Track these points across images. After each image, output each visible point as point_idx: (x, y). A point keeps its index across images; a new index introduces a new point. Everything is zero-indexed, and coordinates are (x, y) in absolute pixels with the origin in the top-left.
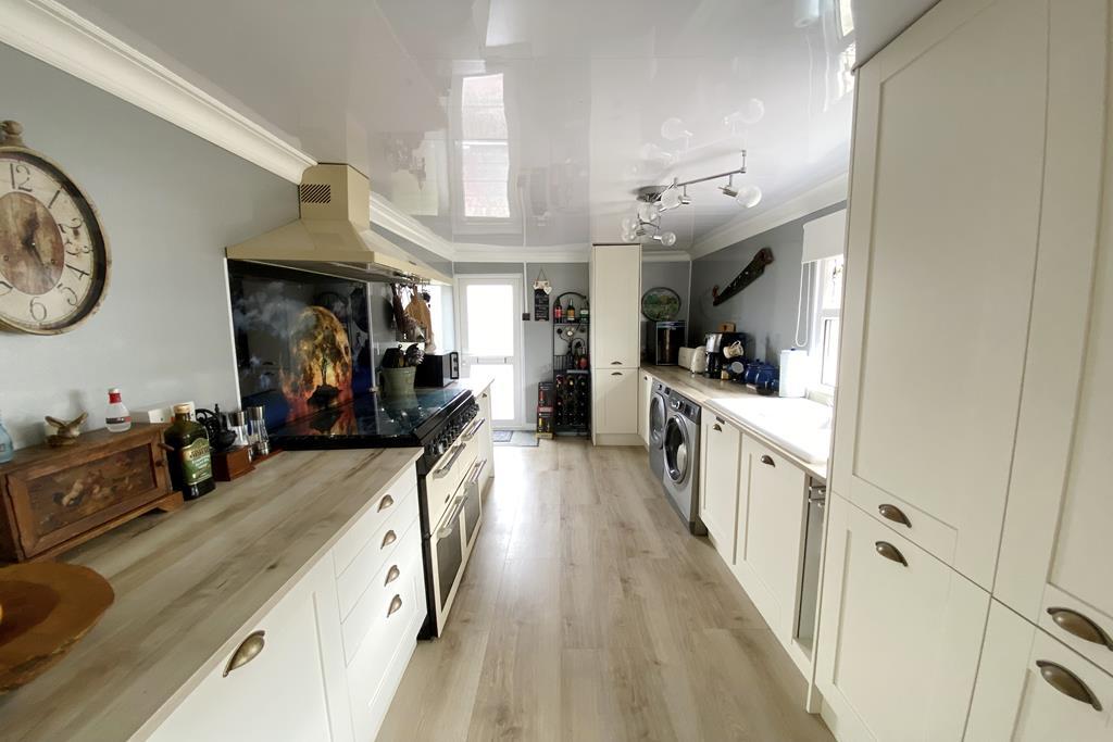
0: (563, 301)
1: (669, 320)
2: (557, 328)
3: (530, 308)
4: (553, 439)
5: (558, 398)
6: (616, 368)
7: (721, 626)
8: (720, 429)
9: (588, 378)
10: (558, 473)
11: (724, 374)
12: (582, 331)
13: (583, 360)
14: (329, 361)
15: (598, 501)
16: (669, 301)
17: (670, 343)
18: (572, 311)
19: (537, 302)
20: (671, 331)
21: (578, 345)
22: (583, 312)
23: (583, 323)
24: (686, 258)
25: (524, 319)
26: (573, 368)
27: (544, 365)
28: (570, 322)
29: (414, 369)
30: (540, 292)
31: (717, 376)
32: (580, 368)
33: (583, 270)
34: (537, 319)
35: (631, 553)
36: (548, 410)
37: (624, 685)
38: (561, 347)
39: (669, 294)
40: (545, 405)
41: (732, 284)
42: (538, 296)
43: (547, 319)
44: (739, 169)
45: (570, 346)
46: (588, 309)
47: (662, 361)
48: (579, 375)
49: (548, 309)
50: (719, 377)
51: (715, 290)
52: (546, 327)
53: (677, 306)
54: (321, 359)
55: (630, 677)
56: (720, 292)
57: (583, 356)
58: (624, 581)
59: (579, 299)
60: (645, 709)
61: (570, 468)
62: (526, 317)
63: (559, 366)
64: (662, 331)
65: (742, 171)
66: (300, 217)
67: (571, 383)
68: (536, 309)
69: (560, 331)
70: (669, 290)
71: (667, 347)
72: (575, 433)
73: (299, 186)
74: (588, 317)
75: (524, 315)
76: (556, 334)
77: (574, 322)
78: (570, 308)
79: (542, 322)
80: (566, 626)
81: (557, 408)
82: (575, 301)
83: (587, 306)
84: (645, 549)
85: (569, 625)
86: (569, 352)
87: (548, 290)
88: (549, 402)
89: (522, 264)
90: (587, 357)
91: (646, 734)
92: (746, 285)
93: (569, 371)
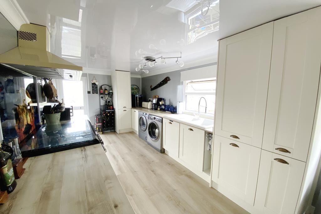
0: (103, 87)
1: (138, 94)
2: (101, 96)
3: (90, 89)
4: (102, 134)
5: (103, 120)
6: (125, 109)
7: (182, 174)
8: (171, 123)
9: (114, 112)
10: (112, 144)
11: (159, 109)
12: (111, 97)
13: (111, 107)
14: (28, 112)
15: (131, 150)
16: (136, 89)
17: (139, 101)
18: (107, 91)
19: (93, 87)
20: (139, 98)
21: (109, 102)
22: (110, 91)
23: (111, 95)
24: (140, 77)
25: (88, 93)
26: (108, 110)
27: (97, 109)
28: (106, 94)
29: (60, 114)
30: (94, 84)
31: (157, 109)
32: (110, 109)
33: (109, 78)
34: (93, 93)
35: (149, 163)
36: (100, 124)
37: (172, 200)
38: (103, 103)
39: (136, 87)
40: (99, 123)
41: (157, 85)
42: (93, 85)
43: (97, 93)
44: (180, 57)
45: (106, 102)
46: (112, 90)
47: (137, 106)
48: (110, 112)
49: (97, 90)
50: (157, 110)
51: (151, 86)
52: (97, 96)
53: (138, 90)
54: (26, 112)
55: (171, 197)
56: (153, 87)
57: (111, 105)
58: (153, 171)
59: (109, 87)
60: (180, 203)
61: (115, 142)
62: (89, 92)
63: (102, 109)
64: (137, 97)
65: (181, 57)
66: (18, 46)
67: (109, 115)
68: (93, 90)
69: (102, 97)
70: (136, 86)
71: (138, 102)
72: (110, 131)
73: (18, 31)
74: (112, 93)
75: (88, 92)
76: (101, 98)
77: (107, 94)
78: (106, 90)
79: (95, 94)
80: (146, 190)
81: (103, 123)
82: (107, 88)
83: (112, 89)
84: (152, 161)
85: (146, 189)
86: (106, 104)
87: (97, 83)
88: (100, 122)
89: (87, 74)
90: (112, 105)
91: (185, 210)
92: (162, 86)
93: (106, 111)
